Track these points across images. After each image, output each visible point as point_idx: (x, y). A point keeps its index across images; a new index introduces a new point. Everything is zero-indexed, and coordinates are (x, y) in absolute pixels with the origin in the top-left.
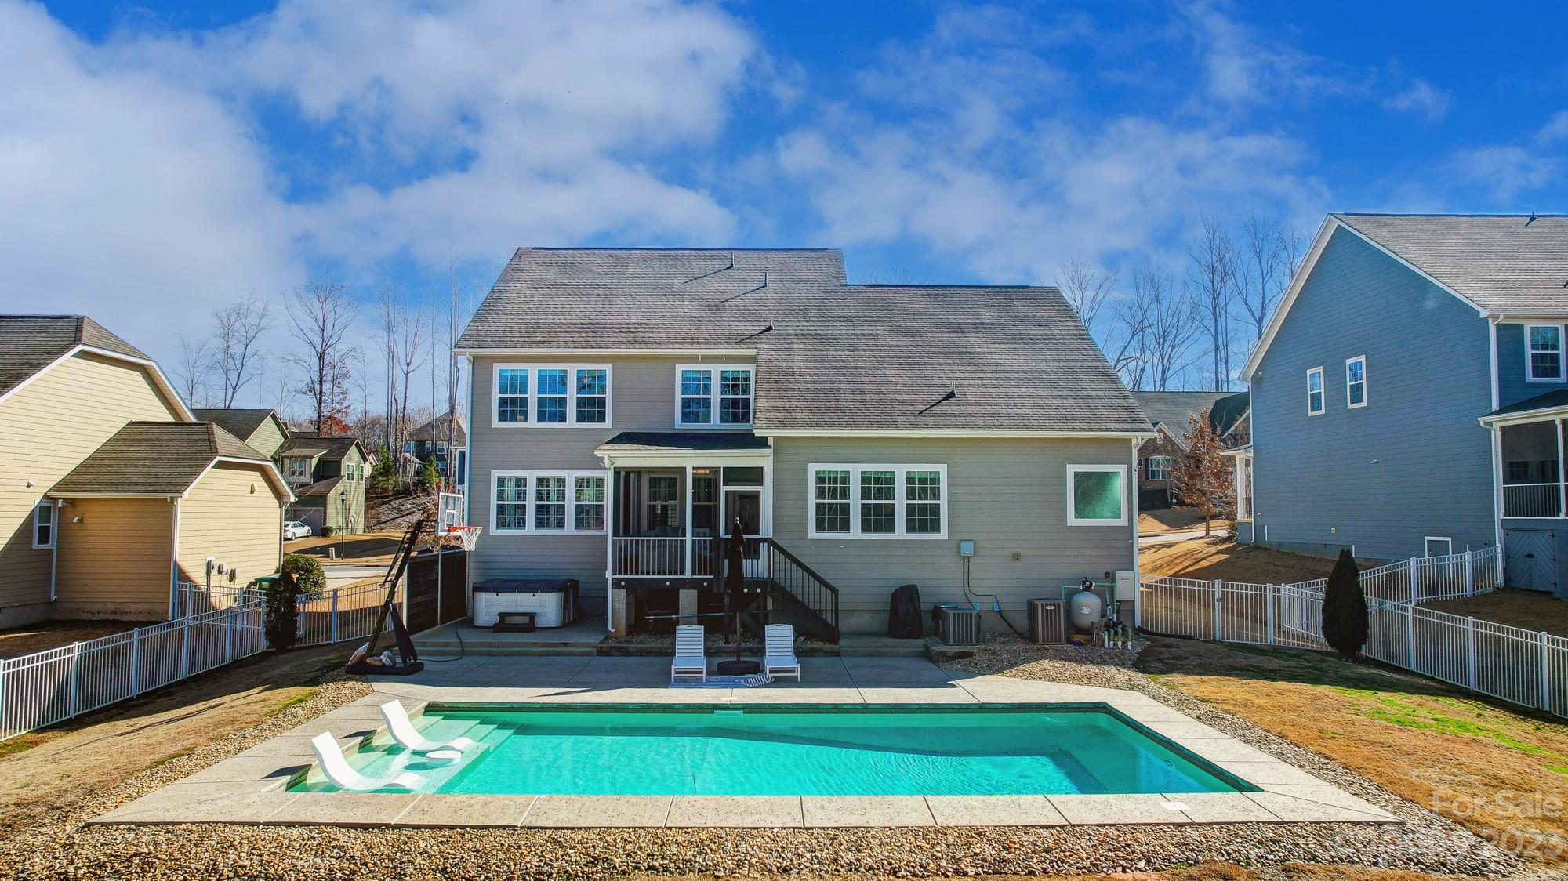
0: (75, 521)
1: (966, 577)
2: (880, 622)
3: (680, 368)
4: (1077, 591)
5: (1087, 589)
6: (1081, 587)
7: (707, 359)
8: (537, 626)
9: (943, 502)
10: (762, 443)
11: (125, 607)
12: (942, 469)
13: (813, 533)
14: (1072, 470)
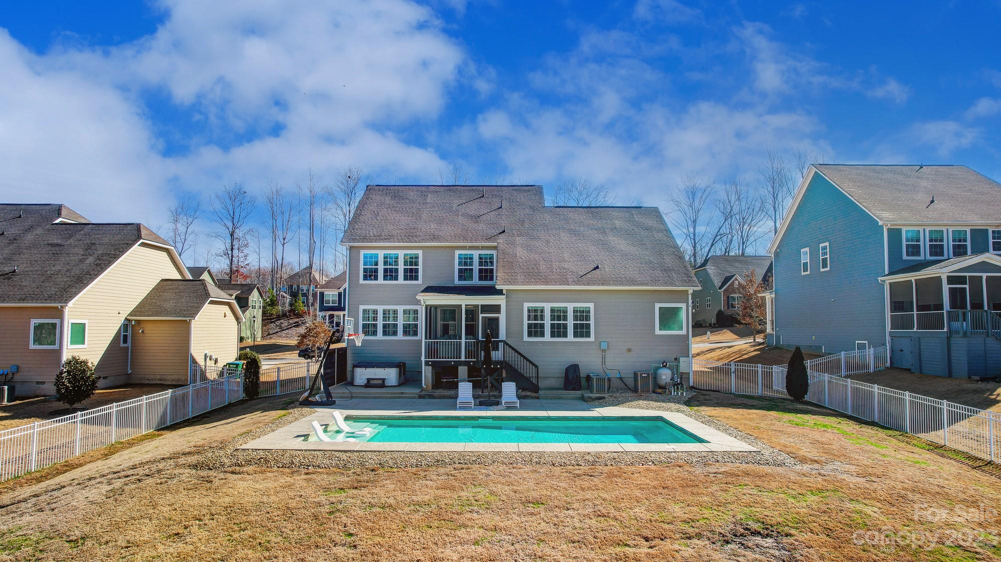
0: (140, 332)
1: (604, 360)
2: (560, 383)
3: (457, 252)
4: (659, 368)
5: (665, 366)
6: (661, 365)
7: (471, 248)
8: (386, 385)
9: (592, 322)
10: (500, 292)
11: (166, 377)
12: (591, 306)
13: (526, 338)
14: (658, 306)
